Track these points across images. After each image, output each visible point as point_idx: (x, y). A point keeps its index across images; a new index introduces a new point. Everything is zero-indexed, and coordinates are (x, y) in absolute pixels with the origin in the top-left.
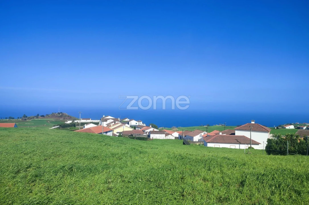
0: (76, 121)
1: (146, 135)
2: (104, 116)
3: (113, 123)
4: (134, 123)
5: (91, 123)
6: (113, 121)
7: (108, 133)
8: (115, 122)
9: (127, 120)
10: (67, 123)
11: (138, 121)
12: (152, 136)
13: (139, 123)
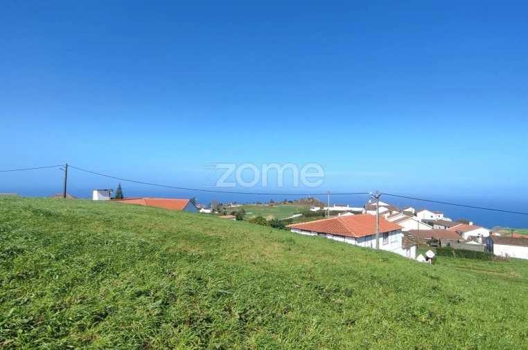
0: (325, 208)
1: (475, 243)
2: (370, 201)
3: (389, 214)
4: (426, 214)
5: (348, 211)
6: (387, 209)
7: (390, 237)
8: (391, 213)
9: (410, 209)
10: (313, 210)
11: (436, 213)
12: (499, 250)
13: (438, 217)
